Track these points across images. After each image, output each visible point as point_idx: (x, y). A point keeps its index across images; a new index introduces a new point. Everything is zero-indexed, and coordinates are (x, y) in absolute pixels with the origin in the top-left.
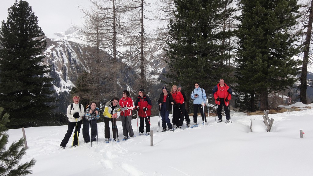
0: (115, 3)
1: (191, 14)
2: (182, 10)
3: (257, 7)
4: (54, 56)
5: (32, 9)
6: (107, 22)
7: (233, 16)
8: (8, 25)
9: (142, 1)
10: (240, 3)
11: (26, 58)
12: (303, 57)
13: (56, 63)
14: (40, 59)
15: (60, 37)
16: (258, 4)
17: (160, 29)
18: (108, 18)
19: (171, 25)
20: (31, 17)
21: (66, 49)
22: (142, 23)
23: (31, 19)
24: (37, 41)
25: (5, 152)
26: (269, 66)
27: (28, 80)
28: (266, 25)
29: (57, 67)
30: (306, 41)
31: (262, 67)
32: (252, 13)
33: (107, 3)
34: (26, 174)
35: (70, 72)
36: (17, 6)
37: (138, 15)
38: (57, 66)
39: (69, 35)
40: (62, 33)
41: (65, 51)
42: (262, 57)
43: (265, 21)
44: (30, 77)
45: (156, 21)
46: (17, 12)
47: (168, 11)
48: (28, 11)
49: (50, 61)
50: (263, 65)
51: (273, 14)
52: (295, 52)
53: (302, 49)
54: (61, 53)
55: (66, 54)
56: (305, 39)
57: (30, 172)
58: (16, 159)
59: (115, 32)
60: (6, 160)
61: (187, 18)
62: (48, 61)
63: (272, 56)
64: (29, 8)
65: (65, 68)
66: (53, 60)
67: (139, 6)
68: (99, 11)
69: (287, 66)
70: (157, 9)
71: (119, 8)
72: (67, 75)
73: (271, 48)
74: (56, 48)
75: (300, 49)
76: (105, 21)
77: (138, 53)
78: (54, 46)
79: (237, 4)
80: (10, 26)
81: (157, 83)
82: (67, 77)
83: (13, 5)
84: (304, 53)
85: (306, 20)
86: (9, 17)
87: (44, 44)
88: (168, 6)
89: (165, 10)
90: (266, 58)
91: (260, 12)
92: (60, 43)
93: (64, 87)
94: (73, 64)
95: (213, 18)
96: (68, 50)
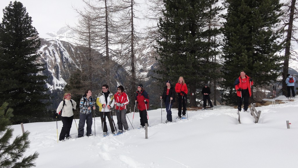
0: (107, 3)
1: (179, 13)
2: (171, 9)
3: (242, 5)
4: (47, 55)
5: (26, 10)
6: (99, 22)
7: (220, 14)
8: (3, 26)
9: (132, 1)
10: (226, 2)
11: (20, 57)
12: (285, 53)
13: (49, 62)
14: (34, 58)
15: (53, 37)
16: (243, 3)
17: (150, 28)
18: (101, 17)
19: (160, 23)
20: (25, 17)
21: (58, 49)
22: (132, 22)
23: (25, 19)
24: (31, 41)
25: (9, 146)
26: (253, 62)
27: (24, 78)
28: (250, 23)
29: (50, 66)
30: (287, 38)
31: (248, 62)
32: (238, 12)
33: (100, 2)
34: (29, 167)
35: (62, 71)
36: (12, 6)
37: (128, 15)
38: (50, 64)
39: (61, 35)
40: (54, 33)
41: (57, 50)
42: (247, 53)
43: (249, 19)
44: (25, 75)
45: (145, 20)
46: (11, 13)
47: (157, 10)
48: (22, 11)
49: (43, 60)
50: (248, 61)
51: (257, 12)
52: (278, 48)
53: (284, 45)
54: (53, 52)
55: (58, 53)
56: (286, 36)
57: (34, 164)
58: (20, 152)
59: (107, 31)
60: (12, 153)
61: (176, 16)
62: (41, 60)
63: (256, 52)
64: (23, 8)
65: (58, 66)
66: (46, 59)
67: (129, 6)
68: (91, 11)
69: (271, 62)
70: (146, 9)
71: (111, 8)
72: (60, 73)
73: (256, 44)
74: (48, 48)
75: (283, 45)
76: (98, 20)
77: (128, 50)
78: (46, 46)
79: (223, 3)
80: (5, 26)
81: (146, 79)
82: (60, 76)
83: (8, 6)
84: (286, 50)
85: (287, 18)
86: (4, 17)
87: (38, 43)
88: (157, 5)
89: (154, 9)
90: (251, 54)
91: (245, 11)
92: (52, 43)
93: (57, 85)
94: (65, 62)
95: (200, 16)
96: (60, 49)
